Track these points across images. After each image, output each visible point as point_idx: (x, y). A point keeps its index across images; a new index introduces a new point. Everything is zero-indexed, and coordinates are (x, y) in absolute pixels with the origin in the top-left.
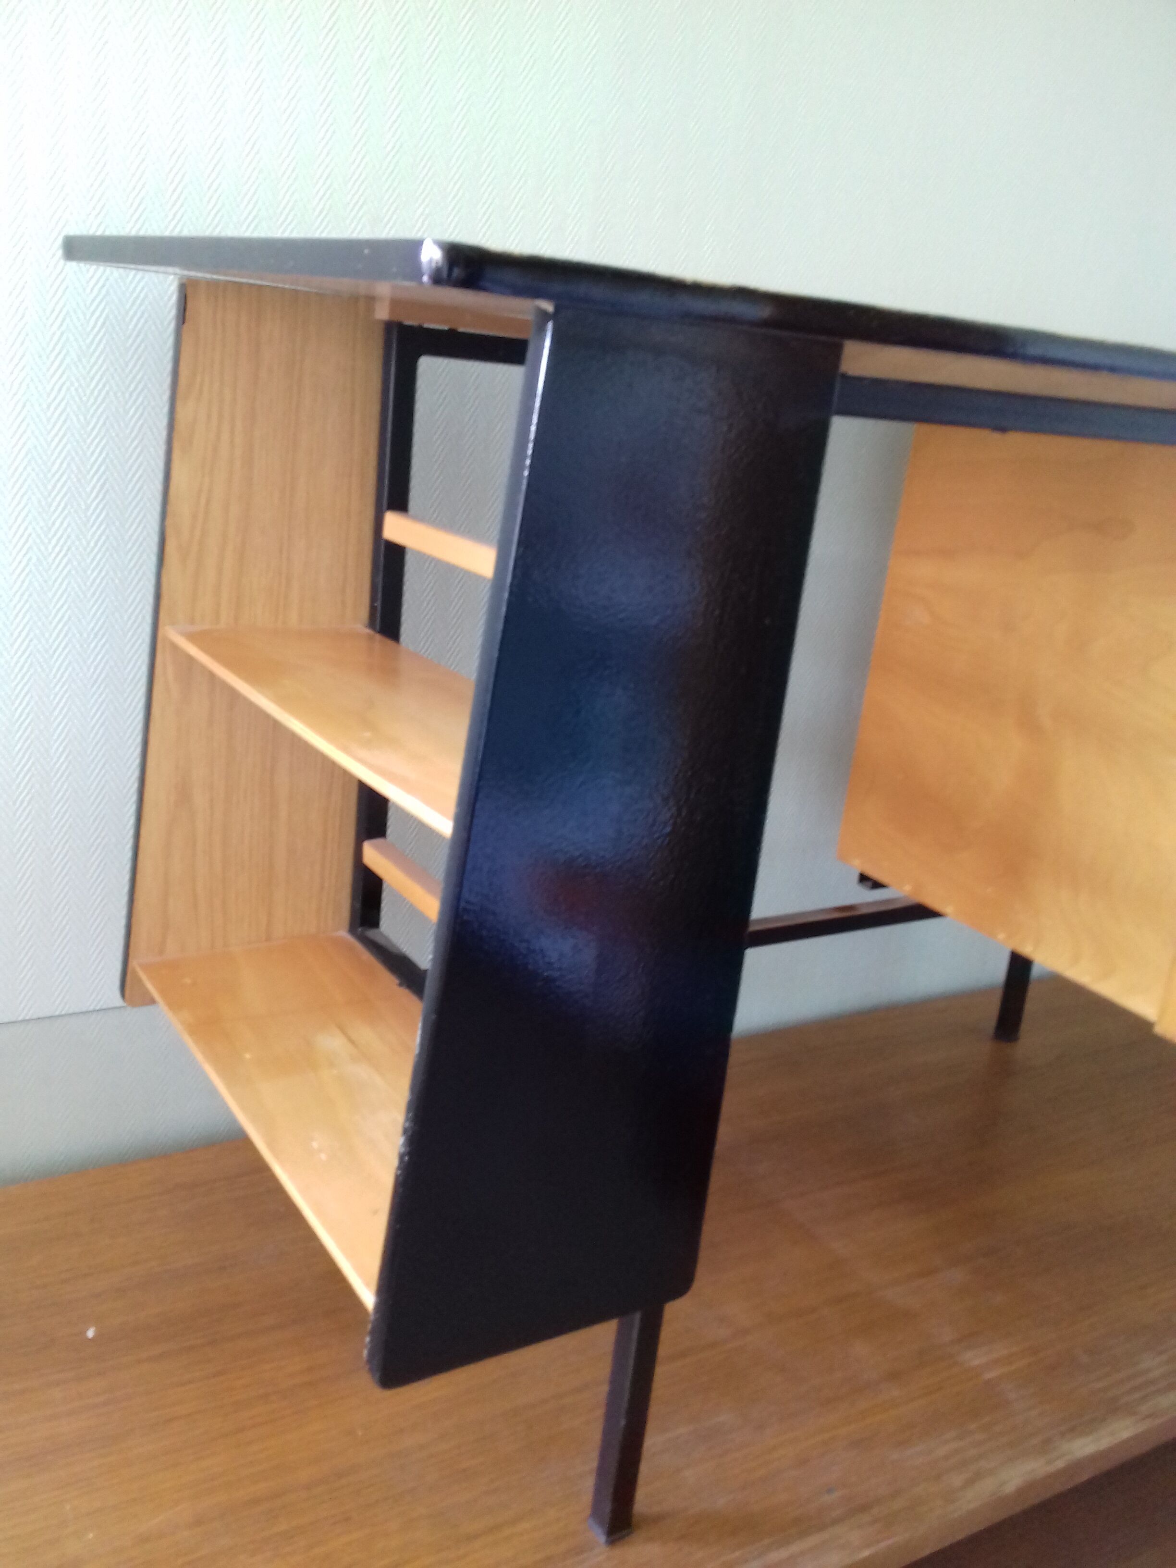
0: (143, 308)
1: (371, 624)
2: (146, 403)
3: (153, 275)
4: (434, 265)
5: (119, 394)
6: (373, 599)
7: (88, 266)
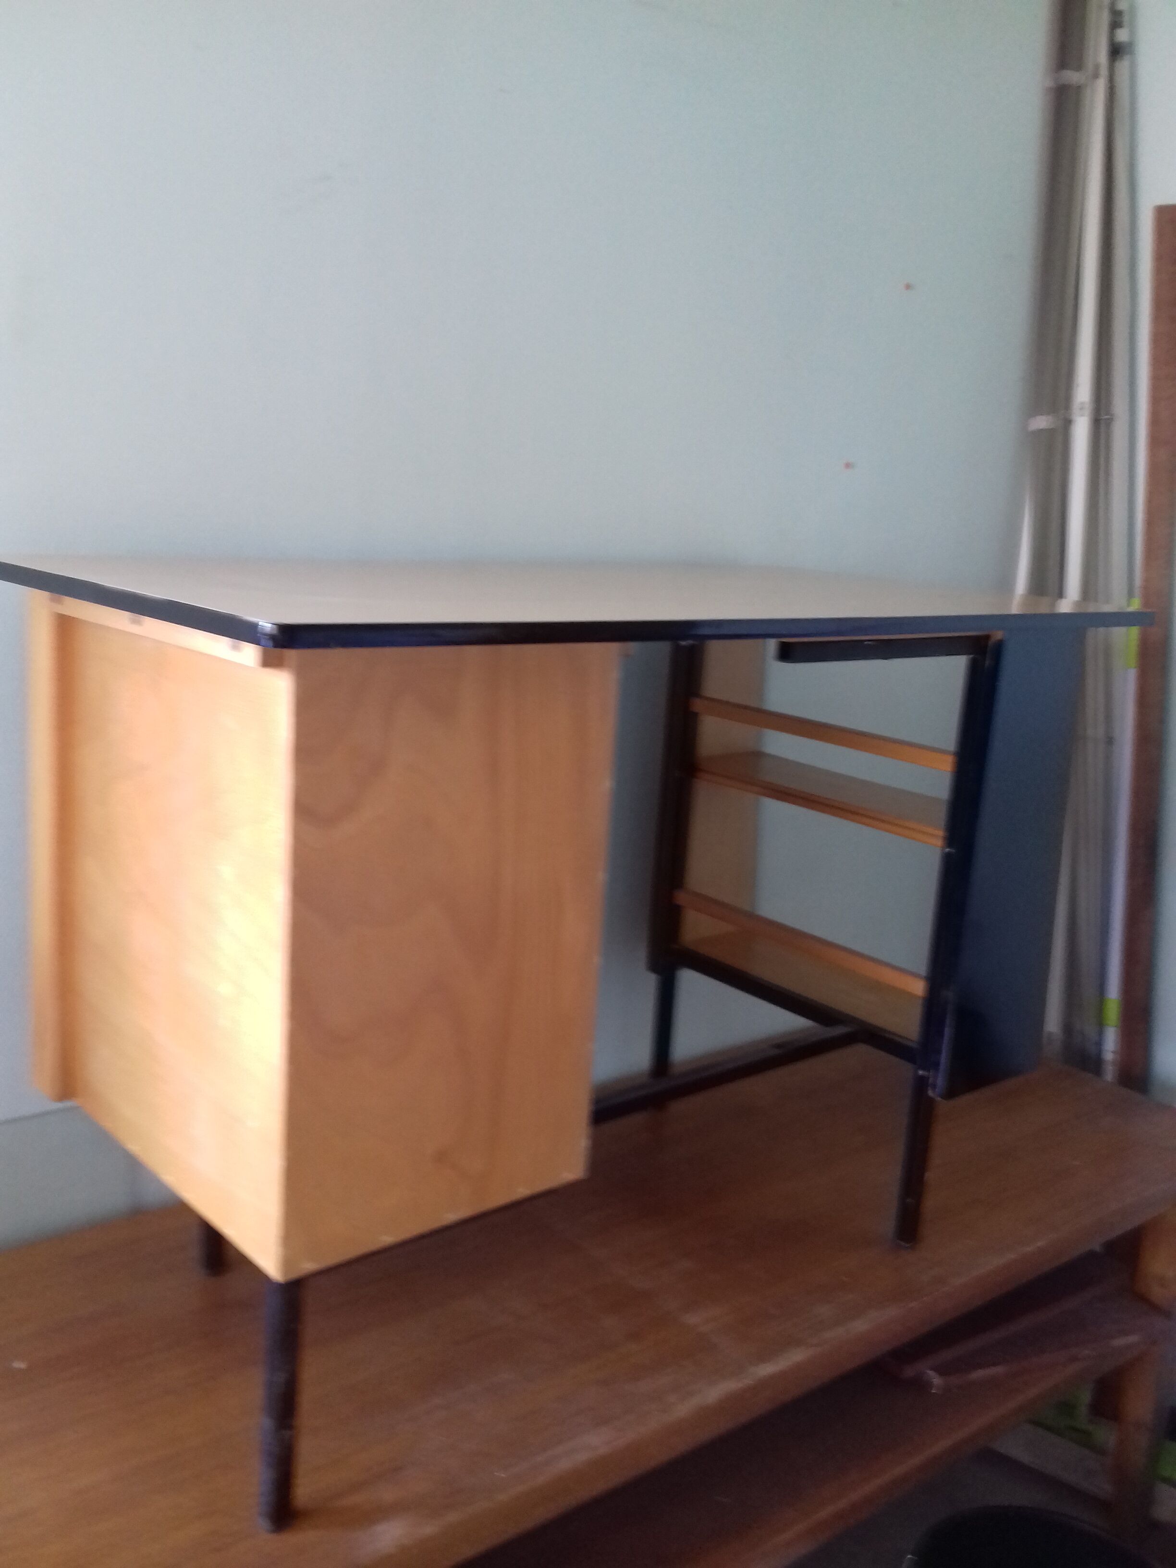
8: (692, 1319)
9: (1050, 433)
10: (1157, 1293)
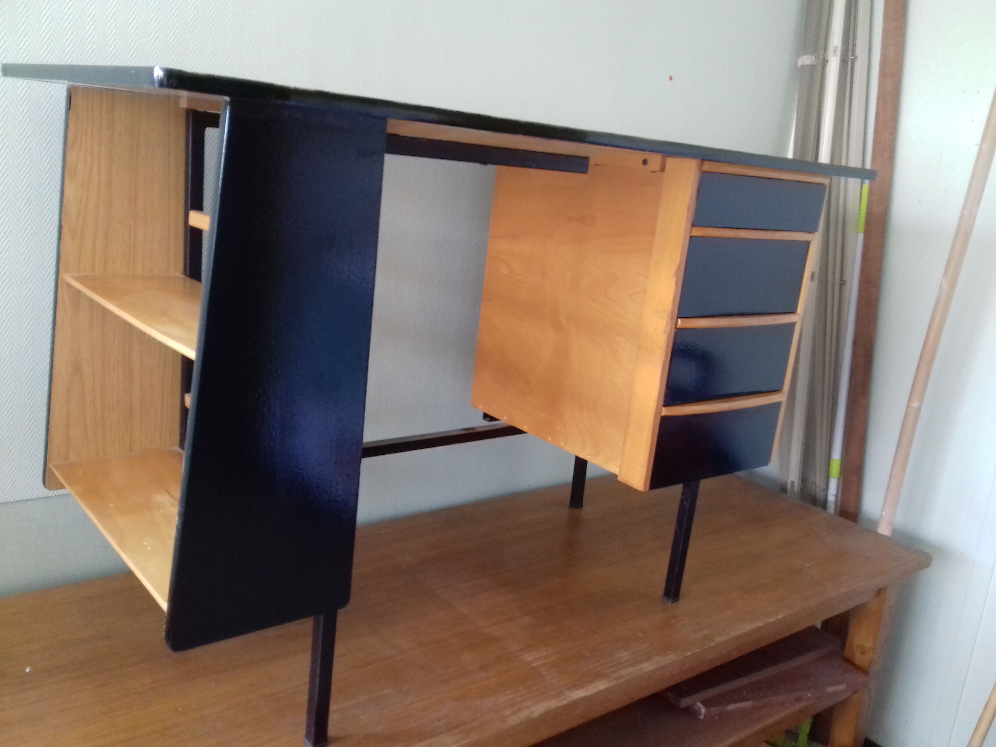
0: (50, 102)
1: (185, 273)
2: (53, 153)
3: (56, 84)
4: (159, 78)
5: (37, 149)
6: (185, 259)
7: (18, 80)
8: (528, 657)
9: (813, 67)
10: (858, 658)
